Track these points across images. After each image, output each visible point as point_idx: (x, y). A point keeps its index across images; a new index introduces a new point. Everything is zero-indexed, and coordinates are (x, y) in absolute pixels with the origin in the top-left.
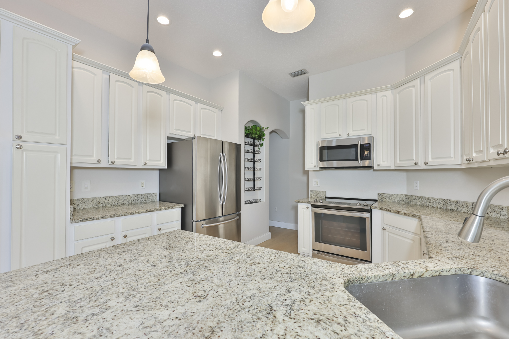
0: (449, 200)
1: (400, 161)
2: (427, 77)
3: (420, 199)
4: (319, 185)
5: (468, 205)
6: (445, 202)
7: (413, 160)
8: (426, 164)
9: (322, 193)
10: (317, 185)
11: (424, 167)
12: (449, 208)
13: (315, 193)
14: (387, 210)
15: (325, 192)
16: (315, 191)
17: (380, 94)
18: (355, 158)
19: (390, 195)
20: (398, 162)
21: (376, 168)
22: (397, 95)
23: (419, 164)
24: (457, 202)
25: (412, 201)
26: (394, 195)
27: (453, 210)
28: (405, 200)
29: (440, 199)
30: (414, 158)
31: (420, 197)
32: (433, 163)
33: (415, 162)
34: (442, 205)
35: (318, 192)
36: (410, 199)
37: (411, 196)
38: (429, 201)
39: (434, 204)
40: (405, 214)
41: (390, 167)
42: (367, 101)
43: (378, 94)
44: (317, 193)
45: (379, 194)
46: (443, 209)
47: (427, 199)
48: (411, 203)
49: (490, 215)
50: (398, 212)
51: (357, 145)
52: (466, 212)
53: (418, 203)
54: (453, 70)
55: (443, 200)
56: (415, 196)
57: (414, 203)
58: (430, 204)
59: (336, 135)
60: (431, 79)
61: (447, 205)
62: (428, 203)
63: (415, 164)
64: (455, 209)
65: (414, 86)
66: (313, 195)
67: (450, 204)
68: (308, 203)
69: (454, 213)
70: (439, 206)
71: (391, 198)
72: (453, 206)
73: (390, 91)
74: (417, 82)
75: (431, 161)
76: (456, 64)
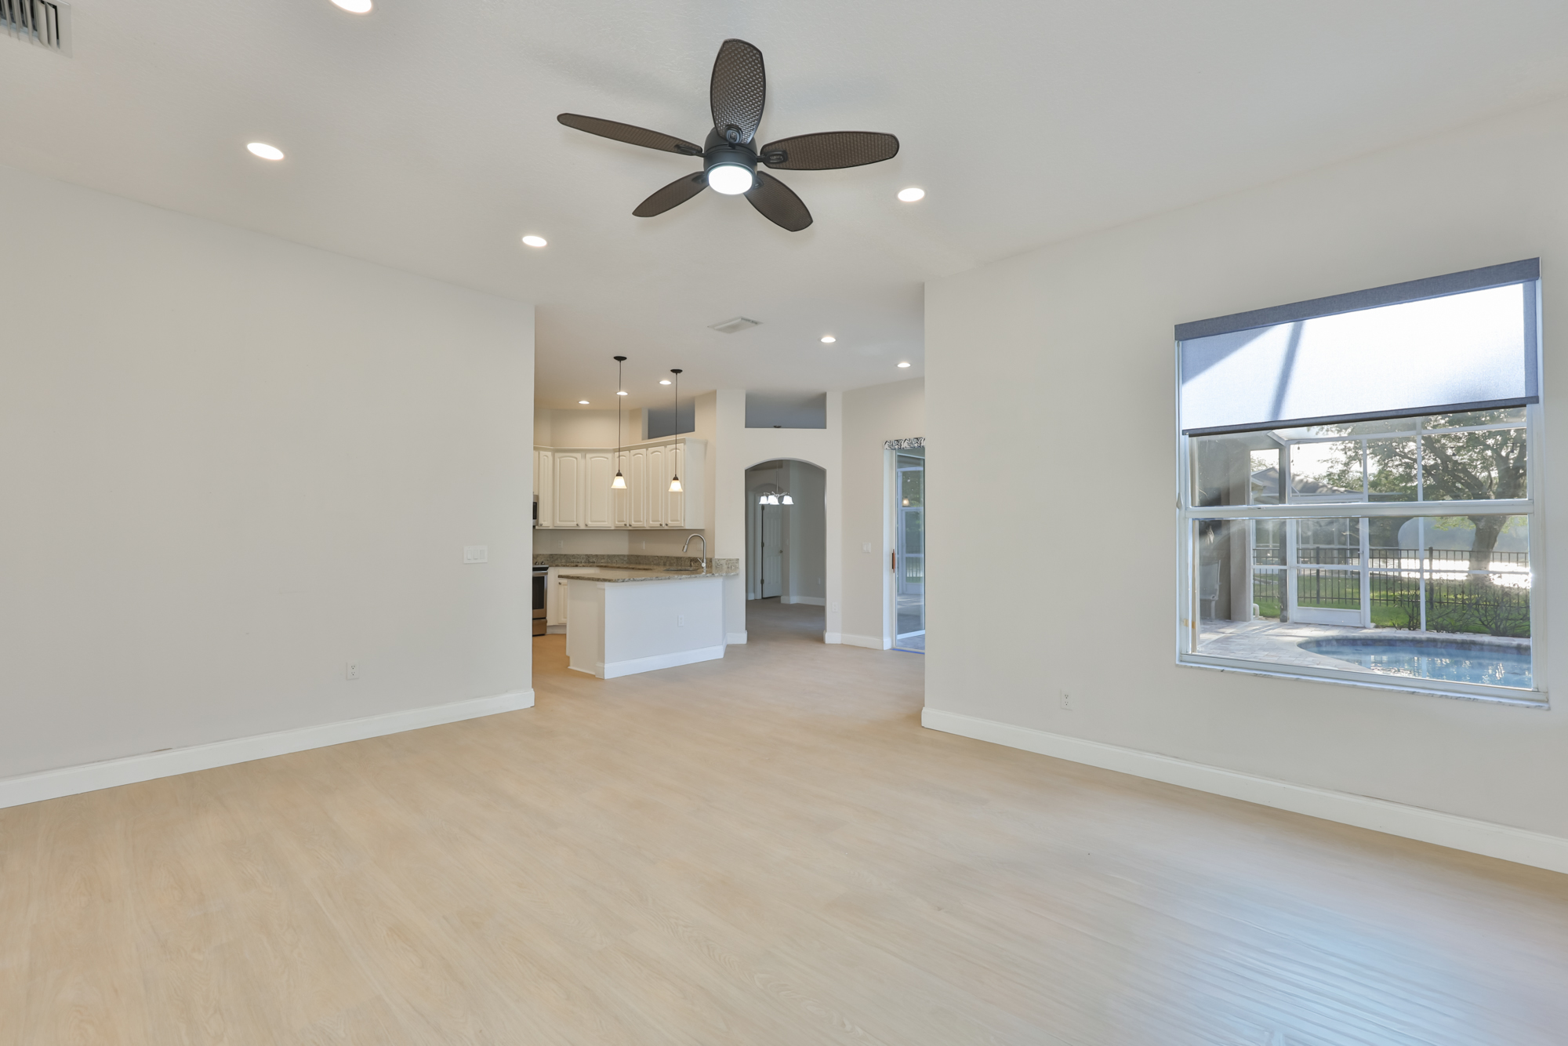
0: (592, 554)
1: (560, 521)
2: (589, 456)
3: (565, 557)
6: (588, 556)
7: (574, 521)
8: (586, 525)
12: (591, 561)
20: (558, 522)
22: (559, 460)
23: (580, 526)
24: (597, 556)
25: (557, 559)
28: (549, 559)
30: (576, 520)
31: (565, 555)
32: (592, 525)
33: (575, 523)
40: (583, 566)
41: (549, 527)
43: (541, 452)
49: (618, 560)
50: (577, 566)
54: (607, 458)
55: (586, 555)
56: (560, 555)
57: (560, 560)
63: (577, 525)
64: (595, 559)
65: (576, 458)
70: (583, 561)
72: (593, 557)
73: (551, 453)
74: (578, 455)
75: (590, 524)
76: (609, 455)
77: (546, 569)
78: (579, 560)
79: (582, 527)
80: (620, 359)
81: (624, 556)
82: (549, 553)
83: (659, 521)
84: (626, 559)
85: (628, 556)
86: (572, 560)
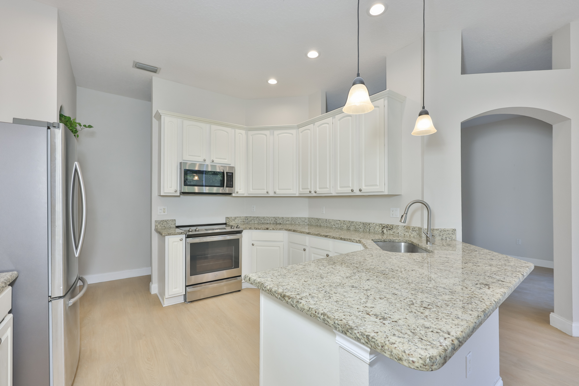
0: (278, 217)
1: (253, 189)
2: (276, 132)
3: (258, 219)
4: (166, 213)
5: (289, 219)
8: (274, 192)
9: (171, 223)
10: (163, 214)
12: (278, 222)
13: (162, 223)
15: (175, 220)
16: (163, 221)
17: (238, 131)
19: (235, 218)
20: (251, 190)
21: (234, 195)
22: (252, 137)
24: (283, 218)
26: (238, 217)
27: (281, 224)
28: (244, 220)
29: (272, 217)
30: (266, 189)
31: (258, 217)
32: (280, 192)
33: (266, 191)
34: (273, 221)
35: (166, 221)
36: (249, 220)
37: (250, 217)
38: (264, 219)
39: (268, 221)
40: (273, 229)
41: (244, 194)
42: (227, 132)
43: (236, 130)
44: (165, 223)
45: (227, 218)
46: (274, 224)
48: (250, 222)
49: (300, 223)
51: (223, 173)
52: (288, 223)
53: (255, 222)
54: (292, 134)
56: (254, 217)
57: (253, 222)
58: (265, 222)
59: (201, 159)
60: (278, 134)
61: (276, 220)
62: (264, 221)
63: (267, 193)
64: (282, 223)
65: (266, 135)
66: (159, 226)
67: (278, 220)
68: (181, 234)
69: (281, 226)
71: (236, 221)
72: (280, 221)
73: (244, 131)
74: (267, 132)
75: (278, 191)
76: (294, 131)
77: (240, 232)
78: (268, 222)
79: (271, 194)
81: (305, 218)
82: (245, 215)
83: (349, 187)
84: (307, 221)
85: (309, 218)
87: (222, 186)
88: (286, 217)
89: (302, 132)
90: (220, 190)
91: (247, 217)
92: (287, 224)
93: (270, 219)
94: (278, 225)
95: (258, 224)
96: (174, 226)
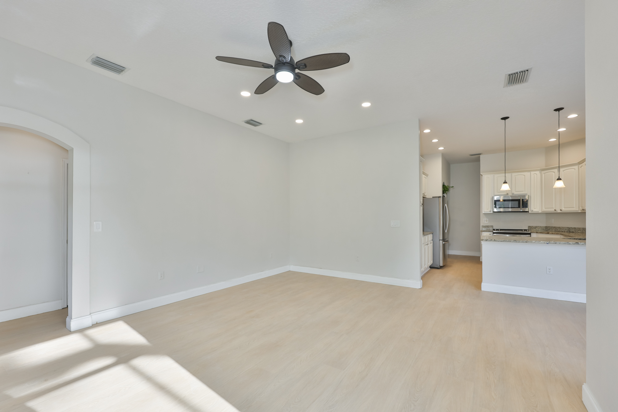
1: (545, 208)
2: (562, 169)
3: (555, 228)
5: (581, 229)
6: (569, 228)
7: (553, 208)
8: (561, 210)
9: (490, 227)
10: (486, 222)
11: (559, 211)
12: (571, 231)
13: (485, 227)
14: (541, 233)
15: (493, 226)
17: (532, 173)
18: (518, 207)
19: (536, 227)
20: (544, 209)
21: (530, 212)
22: (544, 175)
23: (557, 210)
24: (575, 228)
25: (549, 229)
28: (545, 229)
30: (554, 207)
31: (554, 227)
32: (564, 209)
33: (554, 209)
34: (567, 230)
37: (549, 227)
40: (552, 234)
41: (538, 211)
42: (524, 175)
43: (532, 172)
44: (487, 226)
45: (529, 227)
47: (559, 228)
50: (548, 233)
51: (520, 200)
54: (575, 169)
55: (568, 228)
56: (552, 227)
57: (551, 230)
58: (560, 230)
60: (564, 171)
64: (574, 231)
65: (554, 172)
66: (483, 228)
68: (490, 231)
70: (566, 231)
71: (536, 228)
72: (573, 230)
73: (539, 172)
74: (555, 170)
75: (563, 209)
76: (576, 167)
77: (529, 234)
78: (563, 230)
80: (505, 118)
82: (545, 225)
86: (559, 230)
87: (519, 207)
88: (578, 228)
89: (581, 167)
90: (519, 210)
91: (546, 227)
92: (579, 233)
93: (565, 229)
94: (571, 233)
95: (555, 231)
96: (492, 229)
